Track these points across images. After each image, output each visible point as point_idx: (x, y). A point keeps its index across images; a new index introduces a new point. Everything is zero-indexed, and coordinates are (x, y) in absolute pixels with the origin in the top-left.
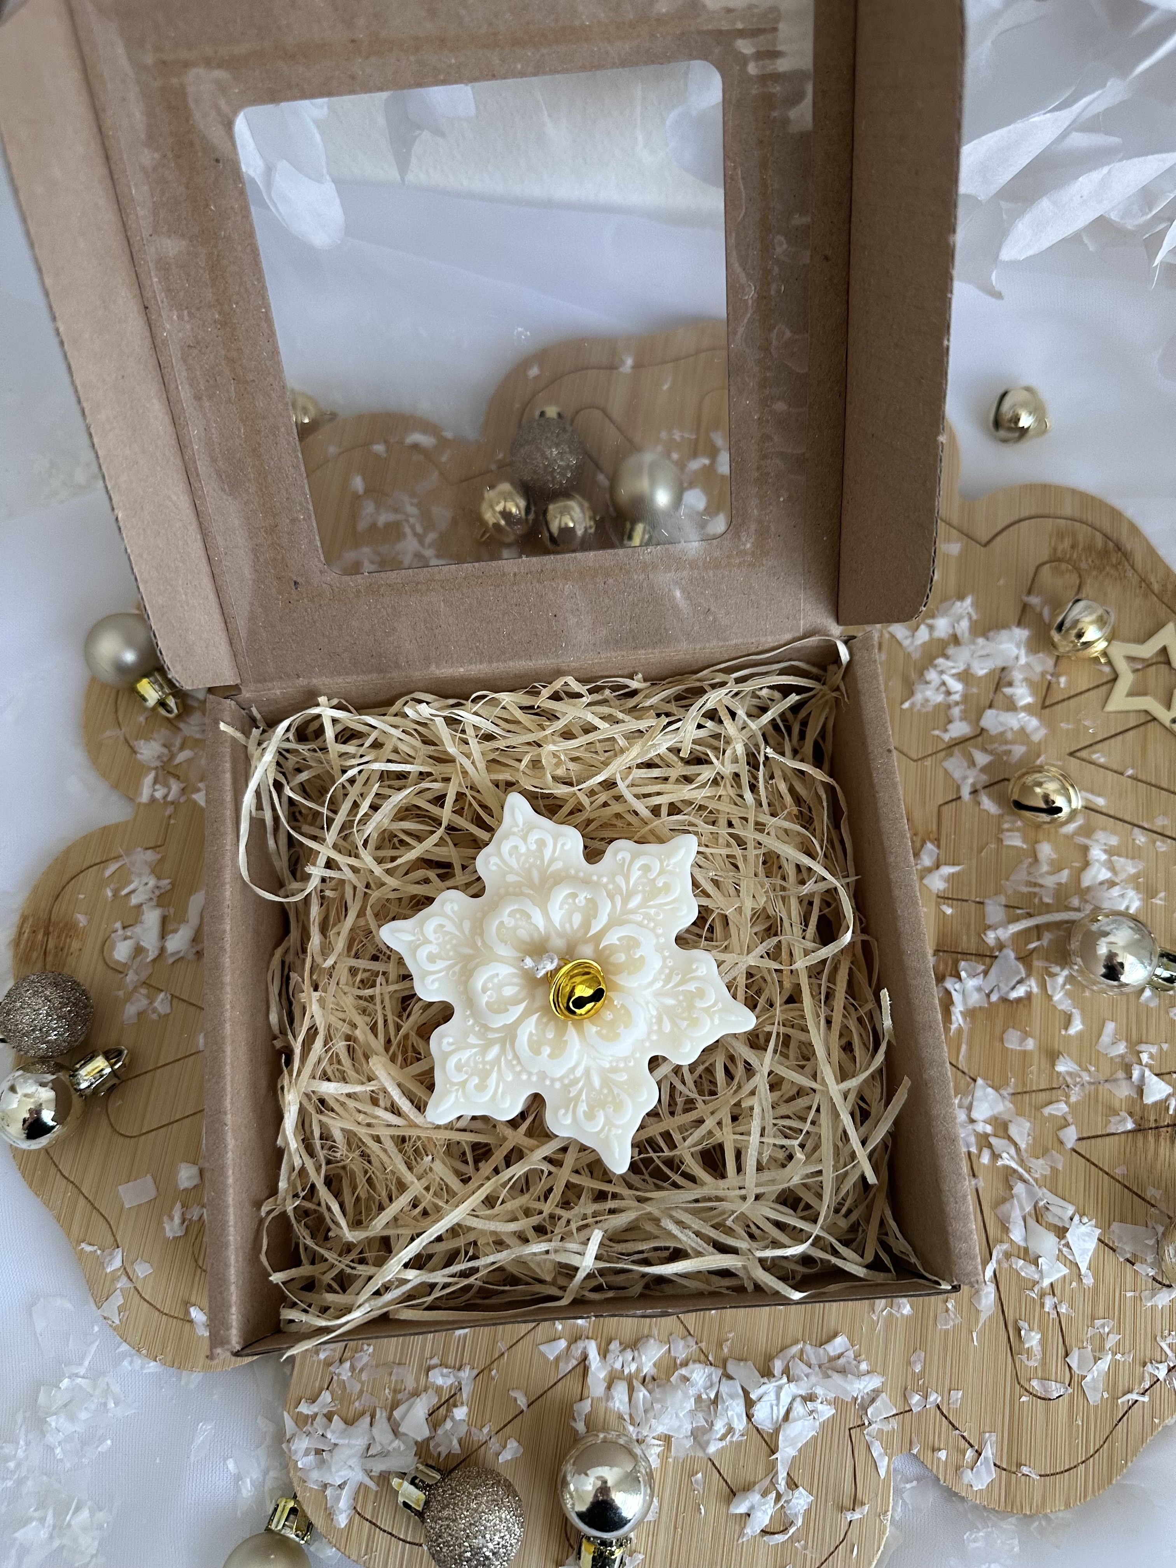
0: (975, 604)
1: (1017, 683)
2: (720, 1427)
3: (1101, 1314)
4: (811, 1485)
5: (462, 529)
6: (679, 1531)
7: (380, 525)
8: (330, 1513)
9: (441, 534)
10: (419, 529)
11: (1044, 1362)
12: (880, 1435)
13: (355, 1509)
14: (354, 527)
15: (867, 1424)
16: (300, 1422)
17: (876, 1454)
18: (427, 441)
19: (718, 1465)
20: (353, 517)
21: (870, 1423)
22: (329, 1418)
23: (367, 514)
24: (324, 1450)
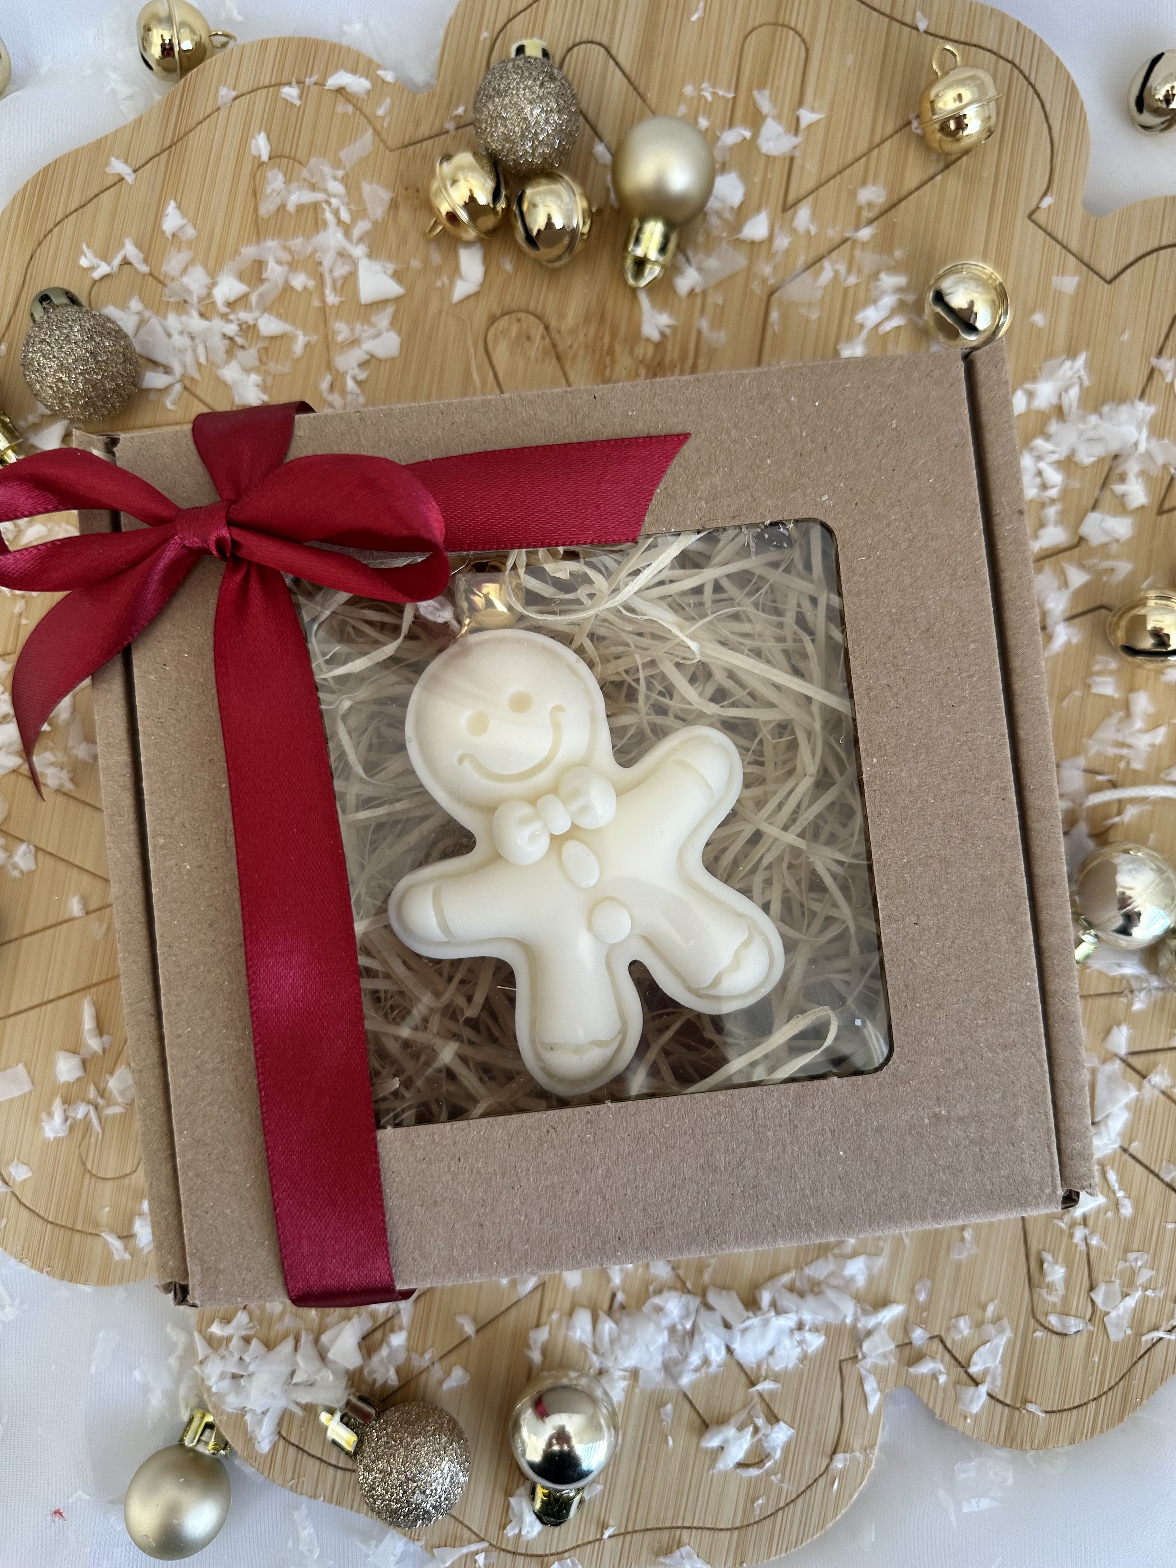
0: (1090, 366)
1: (1132, 477)
2: (695, 1359)
3: (1135, 1246)
4: (793, 1418)
5: (404, 216)
6: (643, 1461)
7: (291, 207)
8: (251, 1439)
9: (375, 223)
10: (345, 216)
11: (1065, 1299)
12: (875, 1370)
13: (279, 1433)
14: (256, 209)
15: (860, 1356)
16: (214, 1343)
17: (868, 1388)
18: (357, 84)
19: (690, 1397)
20: (255, 193)
21: (864, 1357)
22: (247, 1340)
23: (273, 191)
24: (242, 1376)
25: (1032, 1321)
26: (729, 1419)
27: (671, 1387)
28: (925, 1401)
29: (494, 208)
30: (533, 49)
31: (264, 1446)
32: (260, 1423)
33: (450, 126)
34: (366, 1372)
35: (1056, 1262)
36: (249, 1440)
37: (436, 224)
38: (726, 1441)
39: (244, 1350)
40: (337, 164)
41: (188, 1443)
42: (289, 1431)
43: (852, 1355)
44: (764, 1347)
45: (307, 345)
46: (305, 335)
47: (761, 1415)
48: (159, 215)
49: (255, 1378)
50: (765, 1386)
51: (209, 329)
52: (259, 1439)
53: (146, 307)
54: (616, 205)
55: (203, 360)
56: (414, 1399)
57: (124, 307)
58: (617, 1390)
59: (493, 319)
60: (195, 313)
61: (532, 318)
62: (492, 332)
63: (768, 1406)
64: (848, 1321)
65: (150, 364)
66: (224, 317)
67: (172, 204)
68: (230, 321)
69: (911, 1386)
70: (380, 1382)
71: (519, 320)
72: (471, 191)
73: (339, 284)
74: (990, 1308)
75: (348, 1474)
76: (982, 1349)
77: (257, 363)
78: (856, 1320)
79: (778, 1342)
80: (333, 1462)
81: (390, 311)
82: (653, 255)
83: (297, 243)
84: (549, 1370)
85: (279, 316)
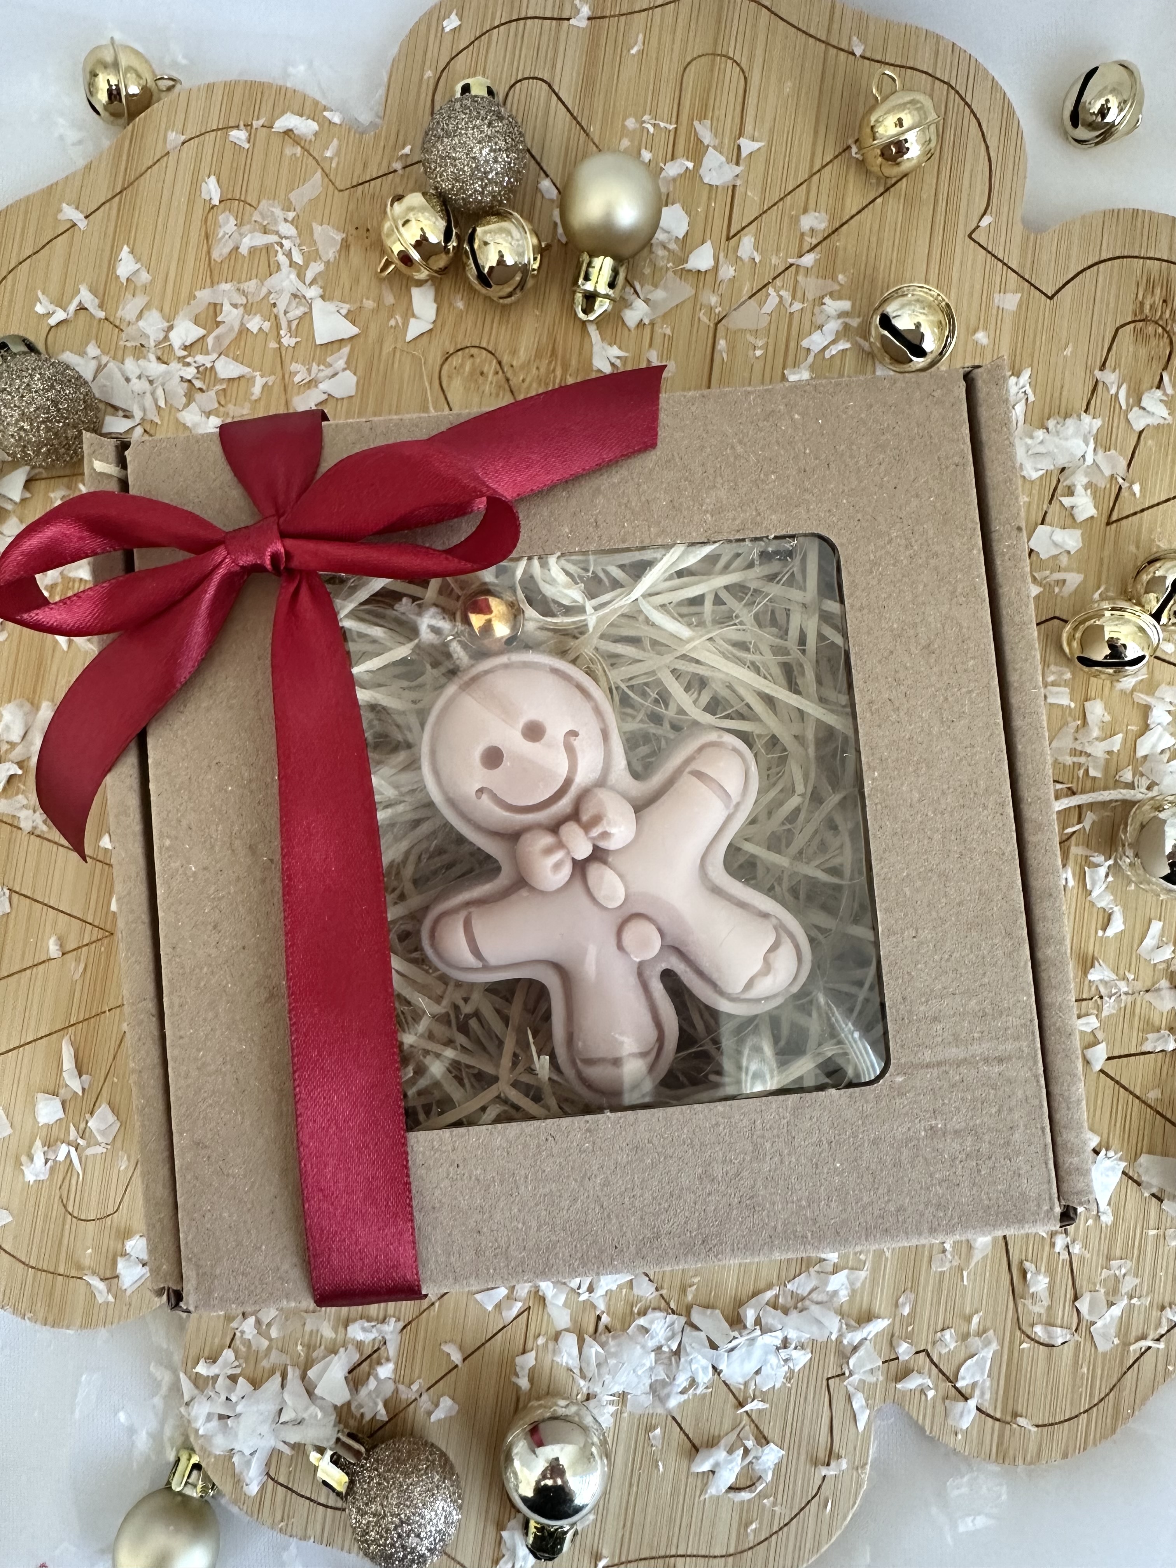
1: (1079, 490)
2: (682, 1380)
3: (1118, 1254)
4: (783, 1438)
5: (356, 257)
6: (635, 1489)
7: (244, 250)
8: (239, 1481)
9: (328, 263)
10: (298, 258)
11: (1050, 1308)
12: (862, 1386)
13: (268, 1474)
14: (209, 253)
15: (847, 1374)
16: (200, 1383)
17: (856, 1406)
18: (305, 126)
19: (679, 1420)
20: (207, 237)
21: (851, 1375)
22: (233, 1378)
23: (225, 234)
24: (229, 1417)
25: (1018, 1333)
26: (718, 1442)
27: (660, 1410)
28: (915, 1416)
29: (446, 247)
30: (478, 89)
31: (253, 1489)
32: (248, 1464)
33: (398, 166)
34: (353, 1407)
35: (1038, 1272)
36: (238, 1481)
37: (388, 263)
38: (717, 1464)
39: (232, 1390)
40: (288, 207)
41: (176, 1487)
42: (277, 1471)
43: (839, 1373)
44: (751, 1367)
45: (265, 385)
46: (262, 376)
47: (751, 1437)
48: (113, 260)
49: (242, 1418)
50: (753, 1406)
51: (167, 373)
52: (248, 1481)
53: (103, 352)
54: (564, 240)
55: (162, 404)
56: (402, 1435)
57: (82, 354)
58: (606, 1415)
59: (447, 357)
60: (152, 357)
61: (484, 352)
62: (446, 367)
63: (756, 1426)
64: (834, 1337)
65: (110, 409)
66: (181, 359)
67: (126, 249)
68: (189, 364)
69: (900, 1402)
70: (368, 1417)
71: (472, 356)
72: (422, 229)
73: (295, 323)
74: (975, 1319)
75: (338, 1513)
76: (969, 1362)
77: (216, 405)
78: (841, 1336)
79: (765, 1362)
80: (322, 1501)
81: (346, 350)
82: (603, 289)
83: (251, 286)
84: (538, 1398)
85: (236, 359)
